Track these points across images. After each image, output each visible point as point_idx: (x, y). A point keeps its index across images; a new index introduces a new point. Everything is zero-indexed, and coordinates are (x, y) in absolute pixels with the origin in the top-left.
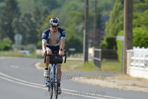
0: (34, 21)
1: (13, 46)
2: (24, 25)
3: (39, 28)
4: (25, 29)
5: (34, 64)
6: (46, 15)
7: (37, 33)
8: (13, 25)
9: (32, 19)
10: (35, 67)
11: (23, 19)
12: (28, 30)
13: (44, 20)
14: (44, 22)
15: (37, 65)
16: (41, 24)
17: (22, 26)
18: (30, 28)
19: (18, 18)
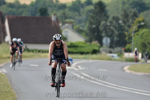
0: (123, 24)
1: (101, 49)
2: (112, 28)
3: (127, 31)
4: (113, 31)
5: (123, 67)
6: (134, 18)
7: (125, 36)
8: (101, 28)
9: (120, 22)
10: (124, 71)
11: (111, 22)
12: (116, 32)
13: (133, 23)
14: (132, 25)
15: (126, 68)
16: (129, 26)
17: (110, 29)
18: (118, 31)
19: (106, 21)
